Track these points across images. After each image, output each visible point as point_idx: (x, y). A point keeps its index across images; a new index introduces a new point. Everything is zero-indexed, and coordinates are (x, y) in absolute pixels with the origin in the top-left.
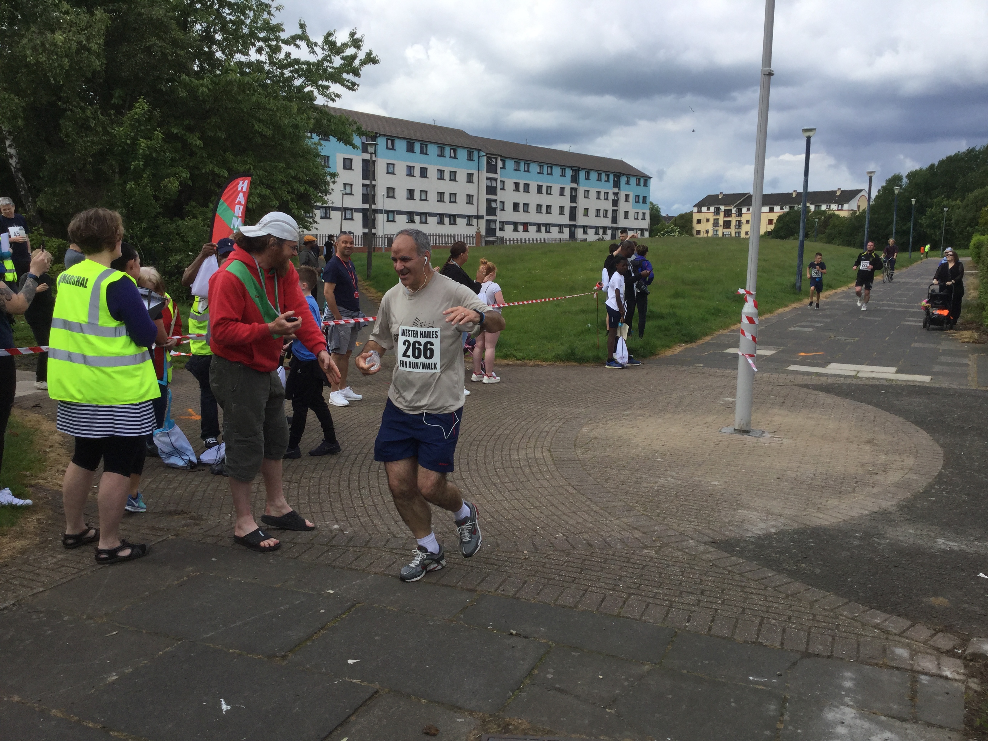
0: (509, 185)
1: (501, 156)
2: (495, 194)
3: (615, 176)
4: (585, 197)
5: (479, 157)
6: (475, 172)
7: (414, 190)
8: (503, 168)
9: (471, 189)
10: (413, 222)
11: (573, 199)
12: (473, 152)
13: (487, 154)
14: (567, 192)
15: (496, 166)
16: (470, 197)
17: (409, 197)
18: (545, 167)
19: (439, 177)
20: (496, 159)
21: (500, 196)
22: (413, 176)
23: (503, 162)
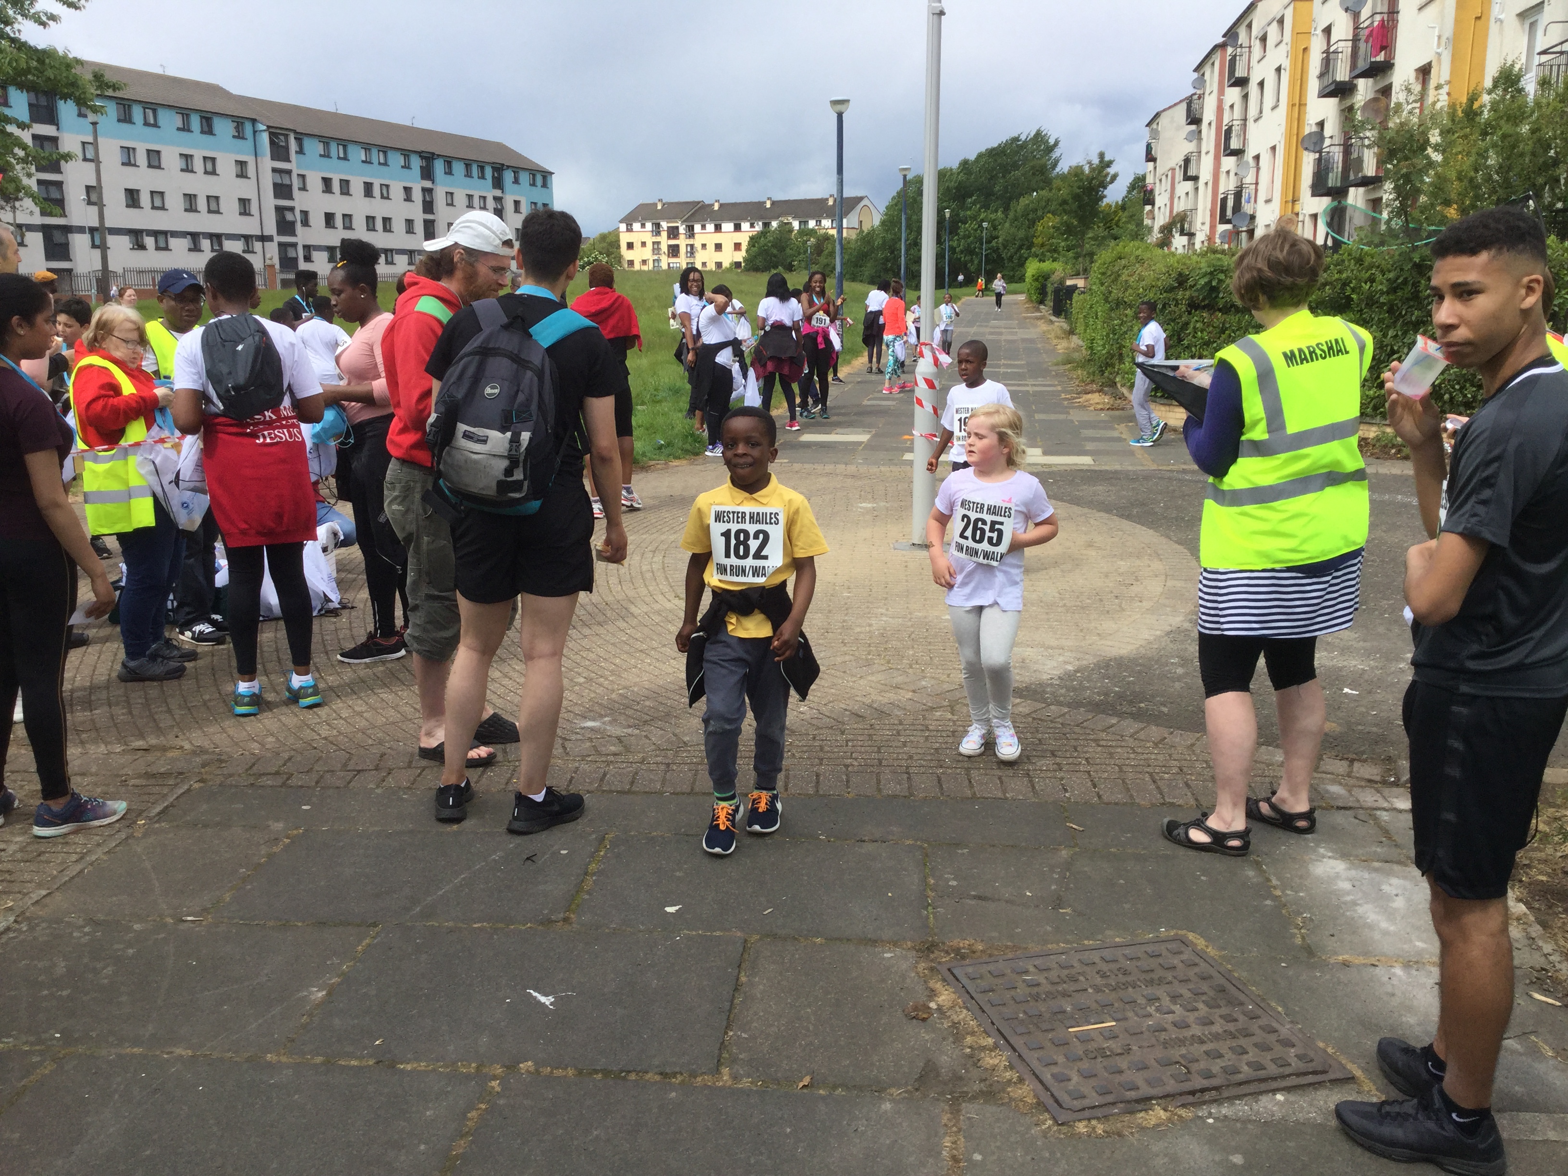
0: (314, 182)
1: (295, 132)
2: (290, 197)
3: (495, 169)
4: (448, 205)
5: (255, 132)
6: (250, 159)
7: (138, 191)
8: (301, 151)
9: (246, 189)
10: (142, 247)
11: (428, 207)
12: (242, 123)
13: (269, 127)
14: (417, 195)
15: (287, 148)
16: (244, 203)
17: (130, 203)
18: (374, 152)
19: (184, 167)
20: (286, 136)
21: (299, 201)
22: (135, 165)
23: (299, 140)
